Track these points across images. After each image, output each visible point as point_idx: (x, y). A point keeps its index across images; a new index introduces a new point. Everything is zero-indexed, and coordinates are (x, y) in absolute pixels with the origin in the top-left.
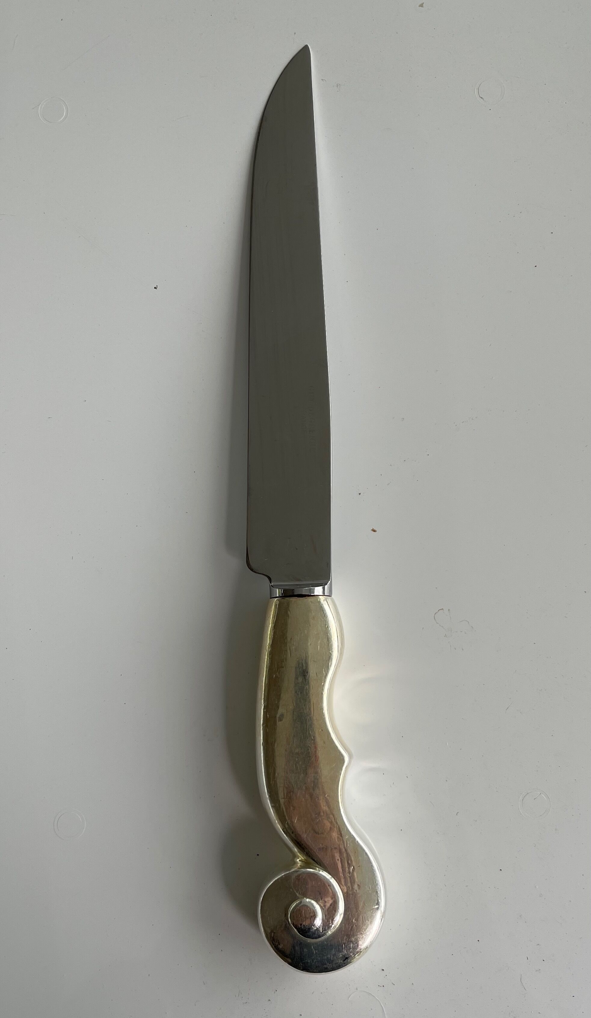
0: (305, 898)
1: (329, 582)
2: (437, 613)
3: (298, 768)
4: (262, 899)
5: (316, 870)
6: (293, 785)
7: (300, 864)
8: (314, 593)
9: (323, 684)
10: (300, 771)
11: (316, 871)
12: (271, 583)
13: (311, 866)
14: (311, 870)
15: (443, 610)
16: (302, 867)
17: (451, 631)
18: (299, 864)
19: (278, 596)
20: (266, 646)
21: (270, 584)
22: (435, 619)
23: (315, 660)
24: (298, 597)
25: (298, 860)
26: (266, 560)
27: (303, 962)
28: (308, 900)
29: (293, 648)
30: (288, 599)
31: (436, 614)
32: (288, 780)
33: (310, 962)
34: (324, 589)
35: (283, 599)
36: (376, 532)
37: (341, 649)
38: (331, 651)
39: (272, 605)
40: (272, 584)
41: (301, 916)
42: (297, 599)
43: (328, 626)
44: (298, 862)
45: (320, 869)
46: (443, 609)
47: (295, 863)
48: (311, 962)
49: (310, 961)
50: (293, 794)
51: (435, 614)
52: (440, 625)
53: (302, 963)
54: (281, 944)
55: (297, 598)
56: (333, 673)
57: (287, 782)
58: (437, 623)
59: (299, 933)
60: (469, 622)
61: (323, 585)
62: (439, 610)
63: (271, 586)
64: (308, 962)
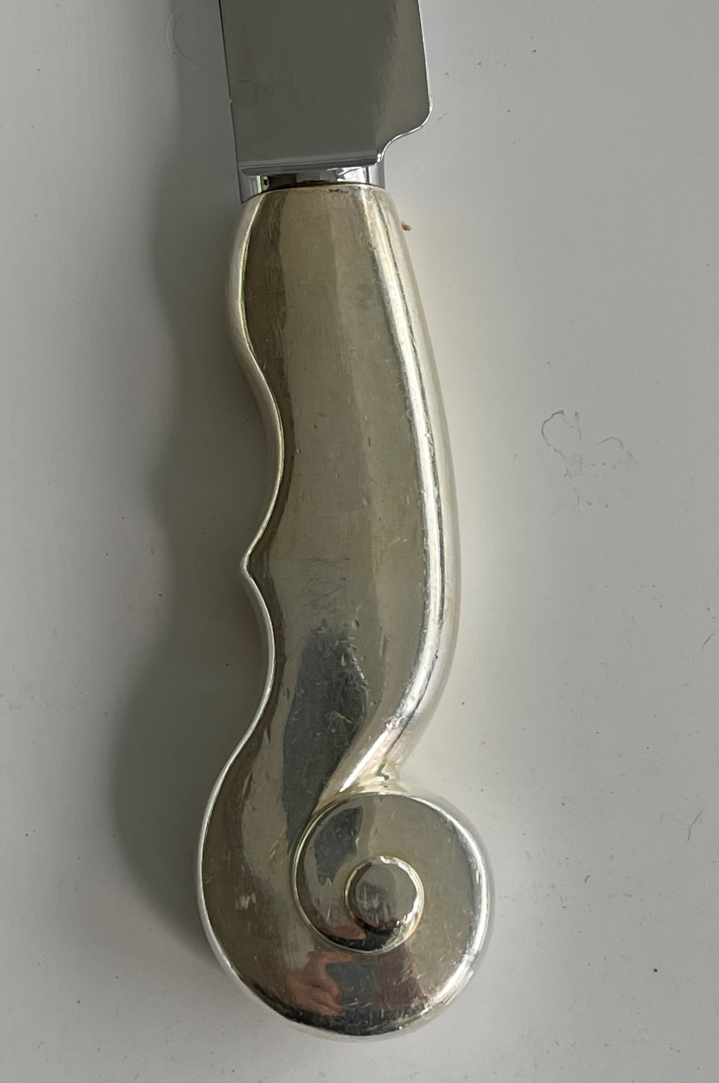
2: (548, 420)
15: (563, 414)
17: (581, 463)
22: (543, 433)
31: (547, 423)
36: (409, 230)
46: (562, 412)
51: (545, 422)
52: (555, 450)
58: (548, 444)
60: (621, 443)
62: (553, 415)
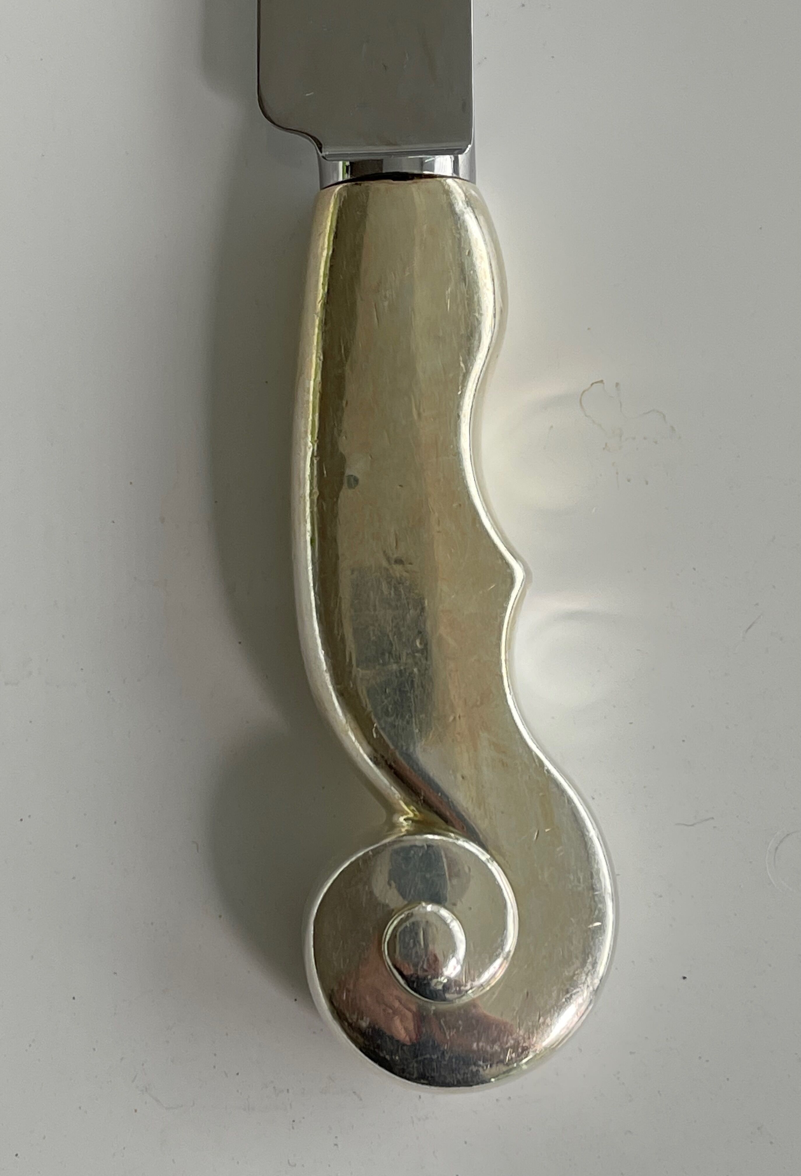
0: (424, 904)
1: (470, 146)
2: (587, 390)
3: (403, 596)
4: (315, 911)
5: (450, 837)
6: (390, 636)
7: (406, 828)
8: (433, 171)
9: (459, 393)
10: (405, 602)
11: (451, 840)
12: (321, 152)
13: (436, 830)
14: (436, 837)
15: (604, 384)
16: (409, 833)
17: (621, 437)
18: (403, 827)
19: (341, 179)
20: (315, 303)
21: (318, 154)
22: (581, 404)
23: (441, 334)
24: (394, 180)
25: (402, 819)
26: (307, 95)
27: (420, 1058)
28: (429, 908)
29: (386, 304)
30: (366, 184)
31: (586, 392)
32: (377, 625)
33: (438, 1057)
34: (456, 163)
35: (357, 184)
37: (501, 311)
38: (479, 313)
39: (329, 203)
40: (323, 154)
41: (415, 945)
42: (393, 184)
43: (469, 252)
44: (402, 823)
45: (457, 837)
46: (602, 381)
47: (393, 826)
48: (440, 1058)
49: (436, 1056)
50: (389, 658)
51: (584, 392)
52: (594, 422)
53: (417, 1062)
54: (365, 1018)
55: (392, 181)
56: (484, 369)
57: (374, 631)
58: (586, 416)
59: (409, 986)
60: (664, 416)
61: (455, 152)
62: (593, 384)
63: (323, 157)
64: (432, 1060)
